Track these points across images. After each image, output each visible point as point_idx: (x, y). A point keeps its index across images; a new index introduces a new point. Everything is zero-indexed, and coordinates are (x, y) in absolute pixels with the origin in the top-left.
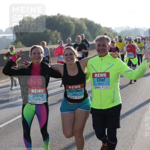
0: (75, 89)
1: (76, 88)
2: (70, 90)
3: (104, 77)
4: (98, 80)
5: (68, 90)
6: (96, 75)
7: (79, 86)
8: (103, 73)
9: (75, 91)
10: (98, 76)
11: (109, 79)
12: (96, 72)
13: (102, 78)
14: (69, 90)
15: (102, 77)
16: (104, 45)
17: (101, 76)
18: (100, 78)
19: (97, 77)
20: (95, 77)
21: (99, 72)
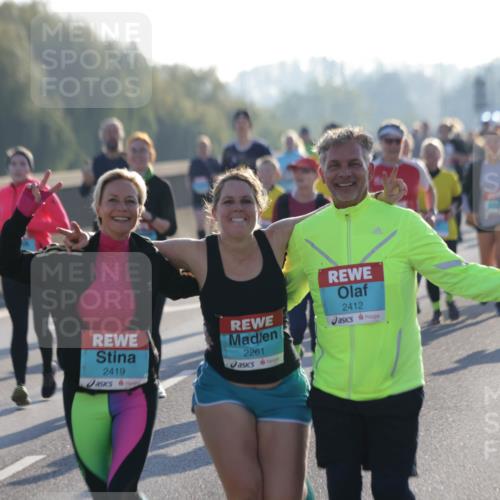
0: (252, 330)
1: (255, 327)
2: (235, 336)
3: (362, 280)
4: (343, 292)
5: (228, 337)
6: (332, 277)
7: (268, 320)
8: (357, 266)
9: (254, 340)
10: (342, 280)
11: (383, 287)
12: (331, 265)
13: (355, 286)
14: (231, 337)
15: (356, 281)
16: (354, 164)
17: (352, 279)
18: (348, 286)
19: (336, 281)
20: (331, 281)
21: (345, 263)
